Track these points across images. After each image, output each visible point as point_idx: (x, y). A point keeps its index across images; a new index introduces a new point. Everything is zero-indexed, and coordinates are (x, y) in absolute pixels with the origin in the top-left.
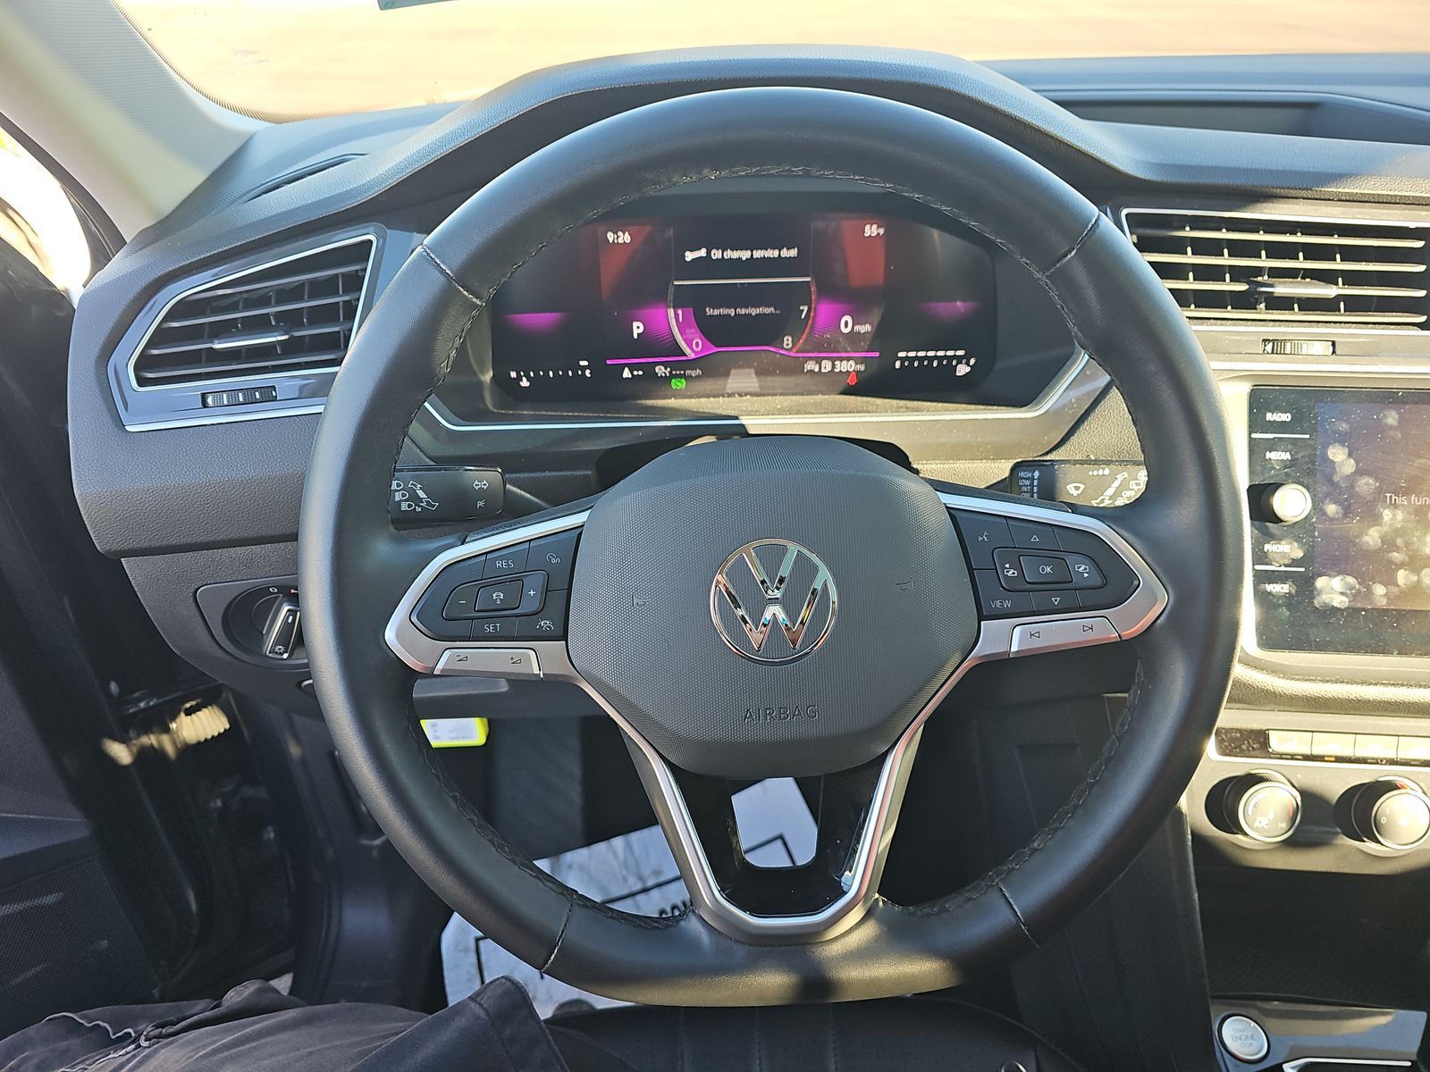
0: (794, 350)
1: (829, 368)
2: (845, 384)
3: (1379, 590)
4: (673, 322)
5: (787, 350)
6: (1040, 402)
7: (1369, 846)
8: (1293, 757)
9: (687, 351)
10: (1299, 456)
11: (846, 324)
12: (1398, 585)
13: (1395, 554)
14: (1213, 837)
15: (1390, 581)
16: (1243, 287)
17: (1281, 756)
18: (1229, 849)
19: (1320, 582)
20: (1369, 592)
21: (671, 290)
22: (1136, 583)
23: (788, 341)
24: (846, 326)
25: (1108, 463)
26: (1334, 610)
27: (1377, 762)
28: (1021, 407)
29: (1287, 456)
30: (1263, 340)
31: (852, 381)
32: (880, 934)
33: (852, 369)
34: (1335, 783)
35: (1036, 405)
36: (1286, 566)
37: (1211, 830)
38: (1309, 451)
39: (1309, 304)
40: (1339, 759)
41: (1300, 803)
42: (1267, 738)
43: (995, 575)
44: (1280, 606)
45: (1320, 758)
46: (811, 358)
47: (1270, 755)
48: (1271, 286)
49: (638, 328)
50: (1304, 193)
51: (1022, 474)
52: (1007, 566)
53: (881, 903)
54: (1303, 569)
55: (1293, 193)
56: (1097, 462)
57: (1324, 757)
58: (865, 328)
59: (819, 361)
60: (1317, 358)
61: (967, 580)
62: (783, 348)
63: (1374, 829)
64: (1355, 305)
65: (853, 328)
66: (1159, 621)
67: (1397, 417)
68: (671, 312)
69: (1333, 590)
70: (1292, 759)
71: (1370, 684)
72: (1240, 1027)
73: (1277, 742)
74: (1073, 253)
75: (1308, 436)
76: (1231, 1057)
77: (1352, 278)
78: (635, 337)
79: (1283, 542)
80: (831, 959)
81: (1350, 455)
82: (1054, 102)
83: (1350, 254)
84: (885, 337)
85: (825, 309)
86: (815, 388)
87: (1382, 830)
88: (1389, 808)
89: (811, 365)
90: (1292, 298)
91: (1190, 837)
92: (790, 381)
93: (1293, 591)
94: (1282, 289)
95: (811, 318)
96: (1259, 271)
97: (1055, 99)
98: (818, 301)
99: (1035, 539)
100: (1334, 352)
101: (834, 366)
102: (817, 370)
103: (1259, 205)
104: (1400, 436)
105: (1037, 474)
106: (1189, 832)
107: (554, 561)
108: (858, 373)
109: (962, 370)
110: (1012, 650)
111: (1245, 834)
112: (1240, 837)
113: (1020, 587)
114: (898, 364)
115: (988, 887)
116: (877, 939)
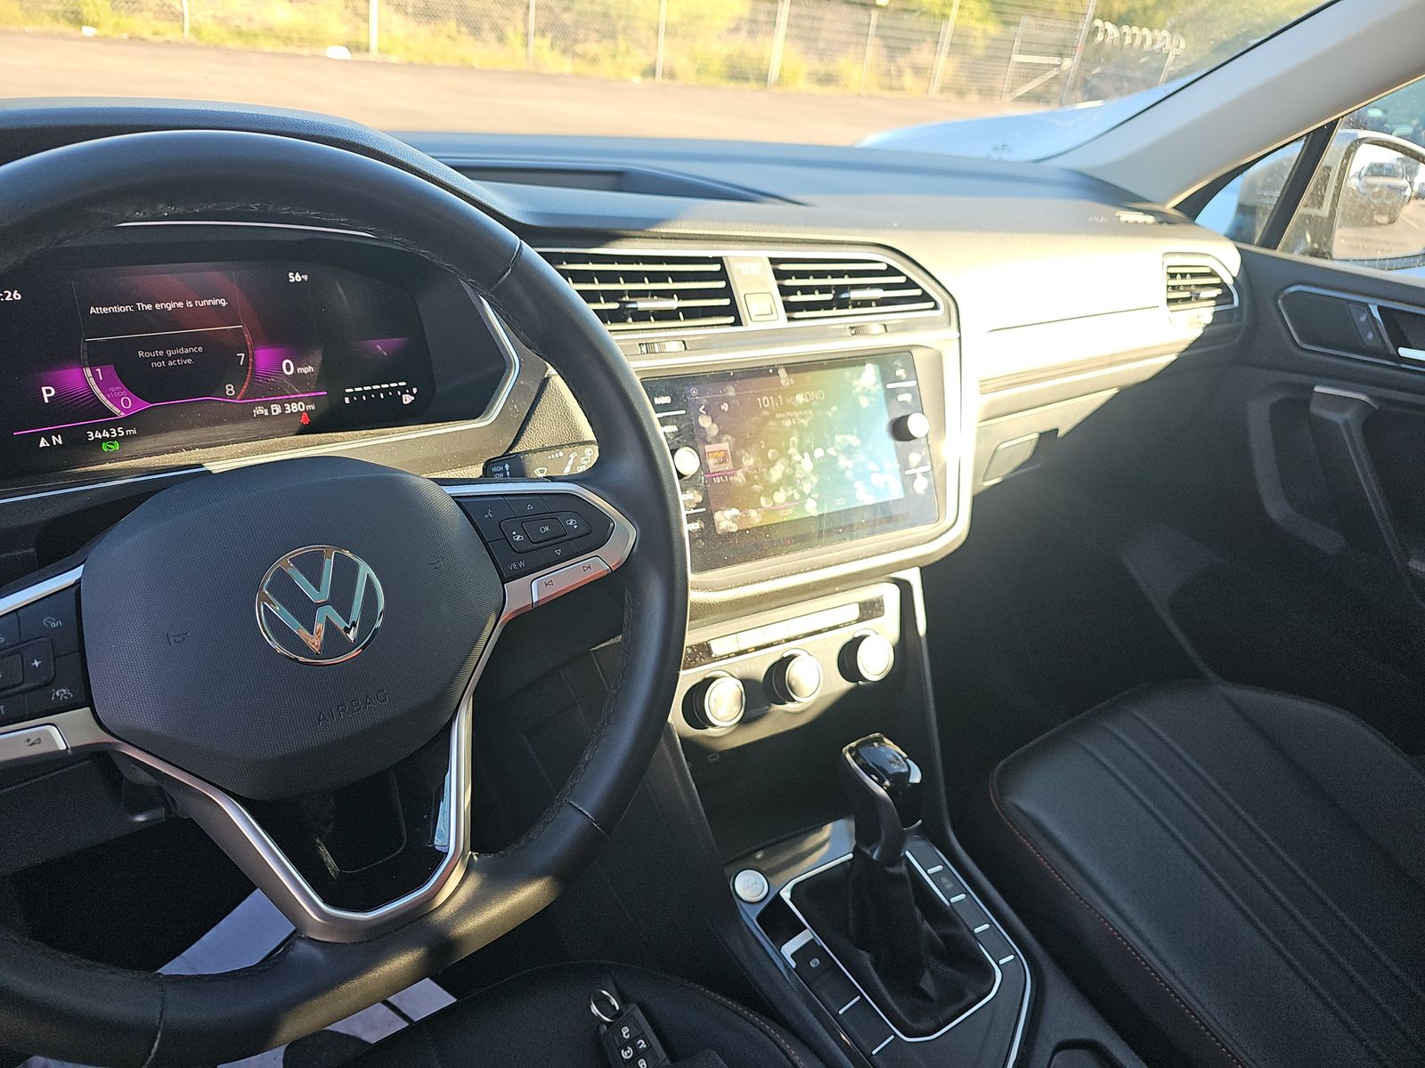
0: (239, 397)
1: (279, 411)
2: (299, 425)
3: (753, 513)
4: (92, 382)
5: (231, 398)
6: (489, 412)
7: (790, 706)
8: (729, 656)
9: (116, 410)
10: (683, 426)
11: (288, 367)
12: (762, 507)
13: (755, 486)
14: (693, 737)
15: (757, 506)
16: (615, 306)
17: (722, 658)
18: (705, 742)
19: (717, 516)
20: (748, 517)
21: (83, 347)
22: (612, 525)
23: (230, 389)
24: (288, 369)
25: (561, 447)
26: (731, 534)
27: (779, 643)
28: (474, 418)
29: (674, 428)
30: (640, 344)
31: (305, 420)
32: (483, 883)
33: (303, 409)
34: (758, 666)
35: (486, 415)
36: (694, 509)
37: (692, 732)
38: (688, 423)
39: (662, 315)
40: (758, 648)
41: (743, 690)
42: (709, 647)
43: (506, 542)
44: (697, 539)
45: (745, 652)
46: (259, 404)
47: (715, 660)
48: (635, 302)
49: (48, 393)
50: (639, 233)
51: (495, 469)
52: (514, 533)
53: (475, 858)
54: (704, 509)
55: (631, 233)
56: (551, 448)
57: (747, 650)
58: (308, 370)
59: (267, 405)
60: (676, 354)
61: (485, 552)
62: (226, 397)
63: (790, 691)
64: (690, 313)
65: (295, 370)
66: (634, 550)
67: (733, 390)
68: (88, 372)
69: (725, 520)
70: (729, 657)
71: (764, 581)
72: (746, 879)
73: (718, 648)
74: (509, 271)
75: (683, 412)
76: (747, 904)
77: (683, 295)
78: (46, 401)
79: (688, 492)
80: (446, 922)
81: (713, 421)
82: (449, 166)
83: (678, 277)
84: (330, 375)
85: (263, 355)
86: (269, 432)
87: (796, 691)
88: (794, 672)
89: (259, 410)
90: (648, 311)
91: (678, 740)
92: (241, 427)
93: (703, 526)
94: (642, 304)
95: (251, 364)
96: (621, 293)
97: (452, 164)
98: (254, 349)
99: (530, 507)
100: (686, 348)
101: (284, 409)
102: (267, 414)
103: (611, 243)
104: (738, 403)
105: (507, 467)
106: (677, 737)
107: (54, 625)
108: (309, 412)
109: (407, 399)
110: (534, 601)
111: (714, 726)
112: (710, 729)
113: (529, 548)
114: (347, 400)
115: (559, 807)
116: (481, 887)
